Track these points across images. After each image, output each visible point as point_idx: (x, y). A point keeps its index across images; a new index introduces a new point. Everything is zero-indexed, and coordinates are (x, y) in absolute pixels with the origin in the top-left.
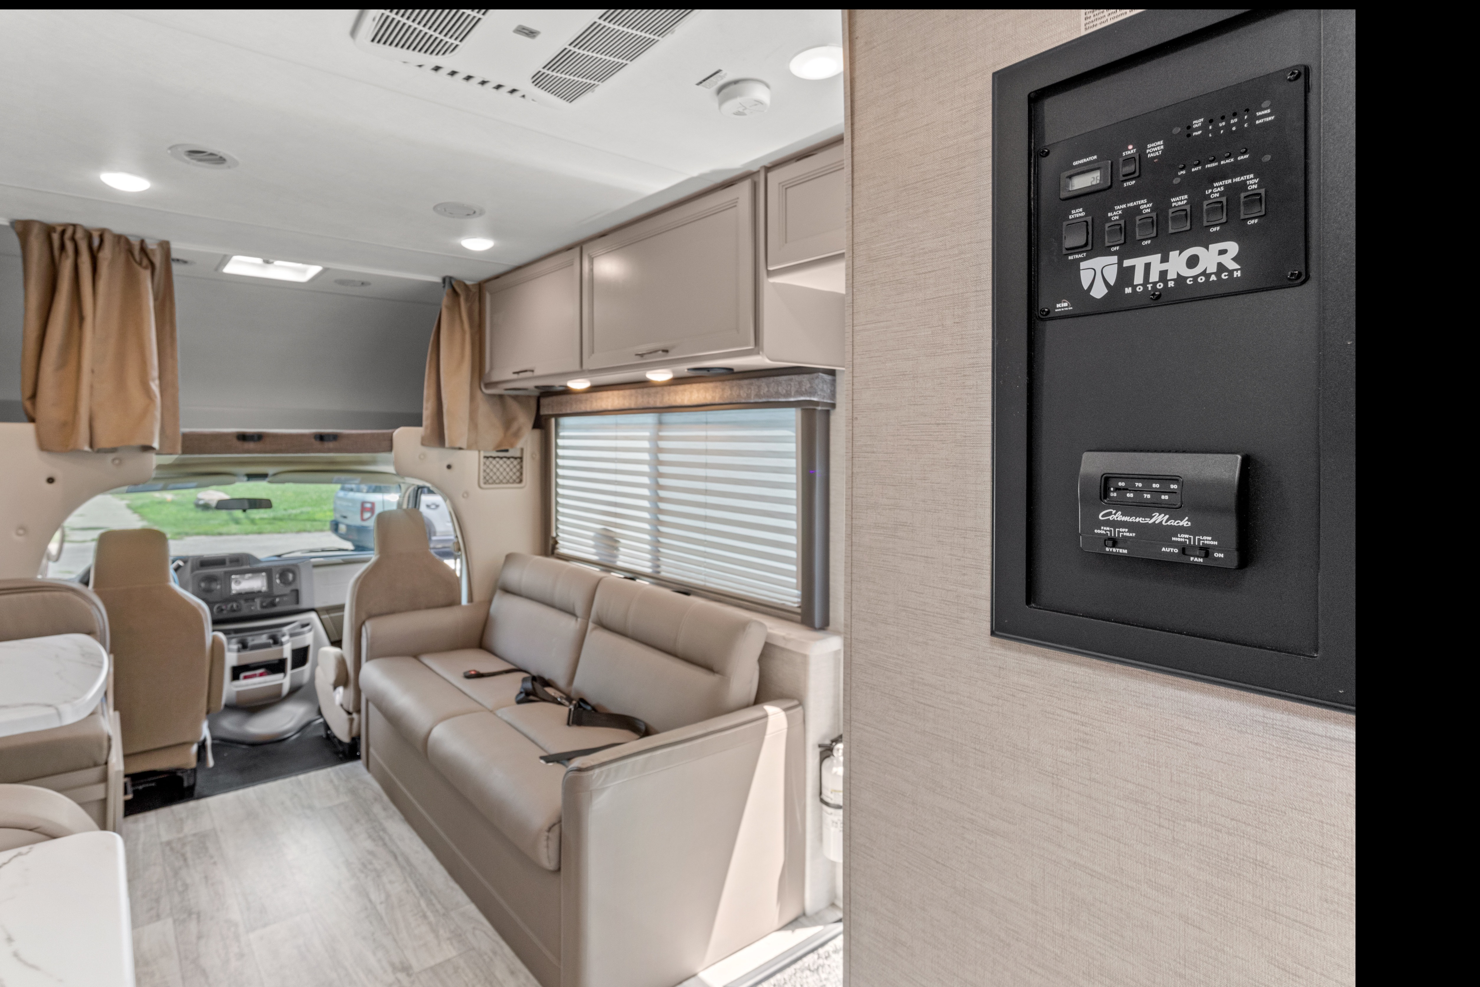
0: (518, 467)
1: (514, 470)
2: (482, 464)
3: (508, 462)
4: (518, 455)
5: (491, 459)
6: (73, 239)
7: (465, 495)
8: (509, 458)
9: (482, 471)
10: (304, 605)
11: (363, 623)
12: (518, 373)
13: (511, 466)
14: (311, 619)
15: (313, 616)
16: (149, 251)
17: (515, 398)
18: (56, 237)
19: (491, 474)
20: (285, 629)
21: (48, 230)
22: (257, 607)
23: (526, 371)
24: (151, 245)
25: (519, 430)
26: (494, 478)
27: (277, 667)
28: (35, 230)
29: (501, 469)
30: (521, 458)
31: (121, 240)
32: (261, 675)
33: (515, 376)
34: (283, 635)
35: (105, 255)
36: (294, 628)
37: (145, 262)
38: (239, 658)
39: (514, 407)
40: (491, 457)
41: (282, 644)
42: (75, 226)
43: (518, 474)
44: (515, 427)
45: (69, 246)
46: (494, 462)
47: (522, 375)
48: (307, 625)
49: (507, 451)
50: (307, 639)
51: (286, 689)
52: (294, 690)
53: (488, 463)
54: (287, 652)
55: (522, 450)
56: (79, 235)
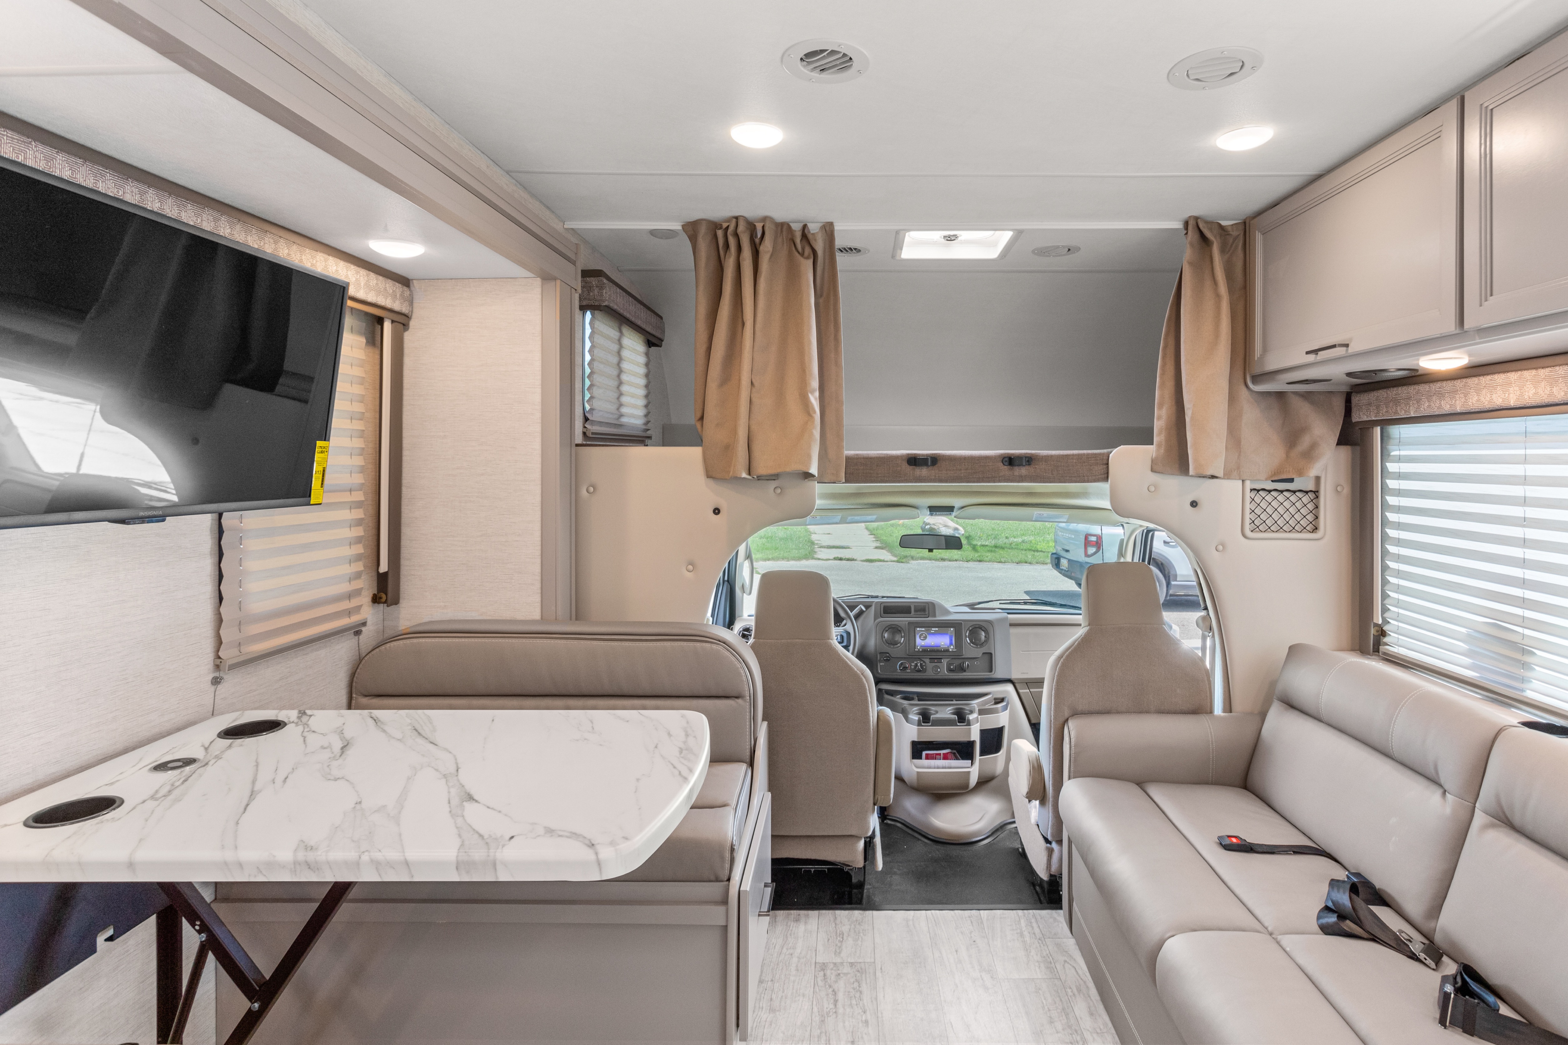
0: (1311, 506)
1: (1304, 511)
2: (1248, 500)
3: (1293, 498)
4: (1311, 486)
5: (1262, 493)
6: (736, 235)
7: (1221, 548)
8: (1294, 492)
9: (1248, 511)
10: (998, 674)
11: (1067, 720)
12: (1315, 352)
13: (1299, 505)
14: (1007, 692)
15: (1009, 688)
16: (810, 237)
17: (1306, 396)
18: (720, 233)
19: (1263, 516)
20: (975, 703)
21: (714, 226)
22: (943, 670)
23: (1334, 346)
24: (813, 228)
25: (1313, 446)
26: (1269, 522)
27: (964, 750)
28: (703, 230)
29: (1281, 510)
30: (1316, 492)
31: (783, 228)
32: (945, 757)
33: (1311, 358)
34: (971, 712)
35: (767, 247)
36: (985, 703)
37: (808, 250)
38: (919, 733)
39: (1304, 409)
40: (1263, 490)
41: (969, 724)
42: (737, 218)
43: (1310, 517)
44: (1305, 442)
45: (732, 241)
46: (1269, 498)
47: (1323, 355)
48: (1002, 700)
49: (1291, 480)
50: (1002, 719)
51: (973, 780)
52: (985, 782)
53: (1258, 499)
54: (975, 735)
55: (1318, 479)
56: (741, 228)
